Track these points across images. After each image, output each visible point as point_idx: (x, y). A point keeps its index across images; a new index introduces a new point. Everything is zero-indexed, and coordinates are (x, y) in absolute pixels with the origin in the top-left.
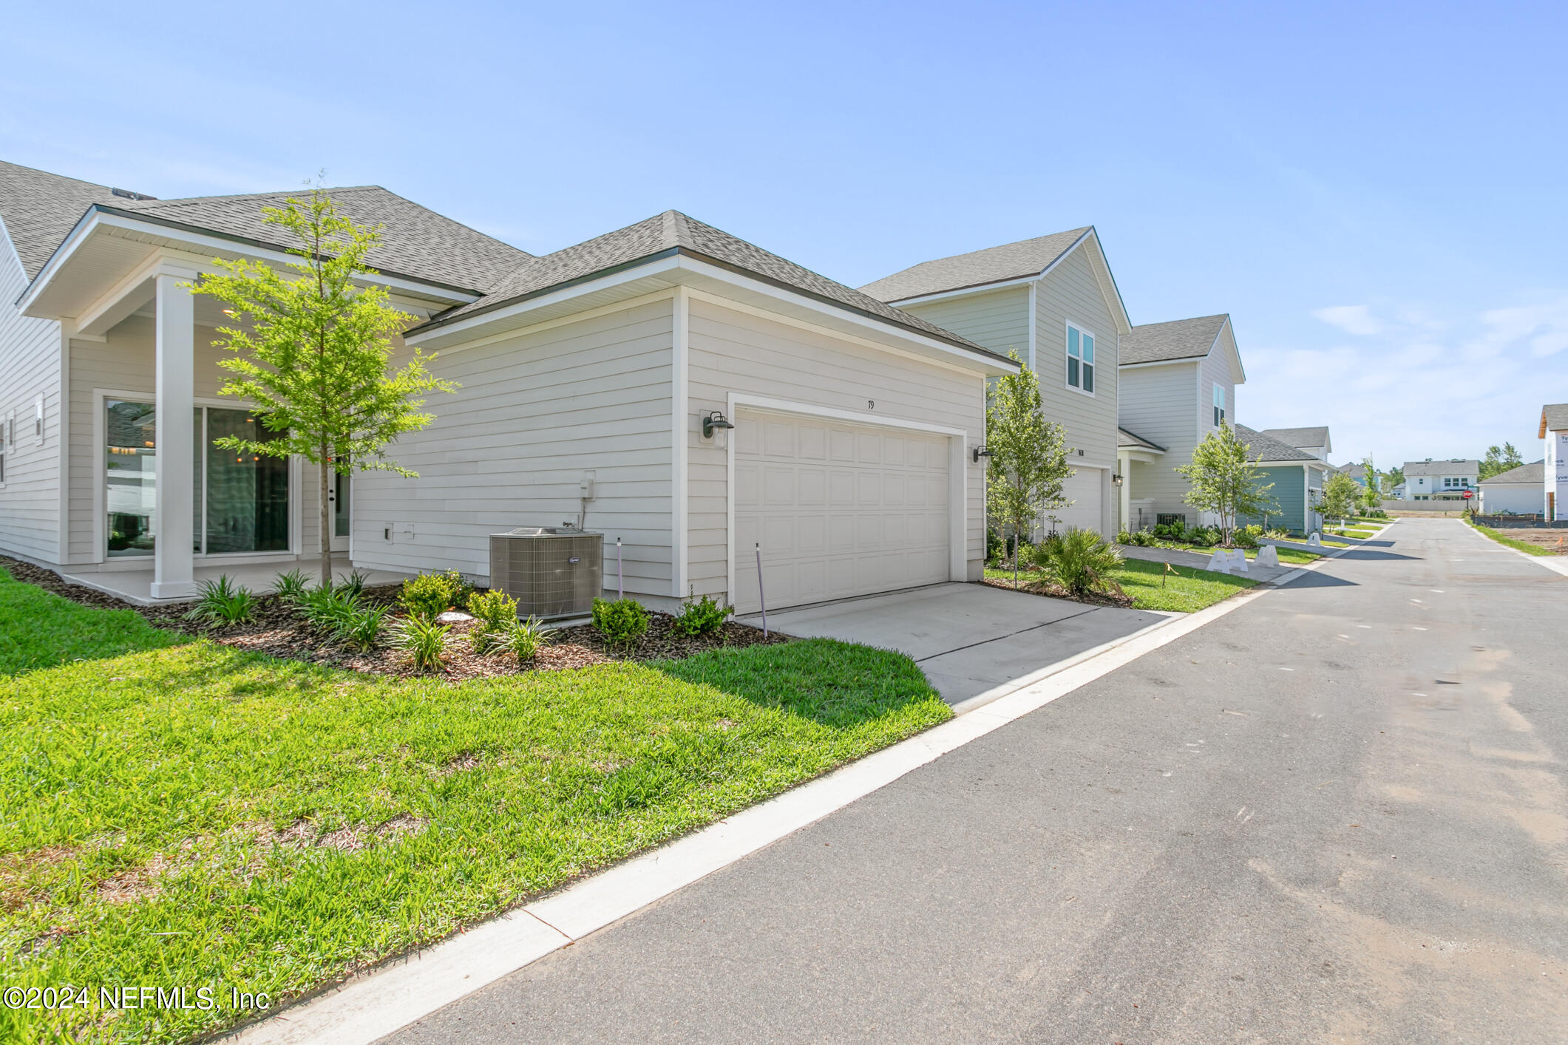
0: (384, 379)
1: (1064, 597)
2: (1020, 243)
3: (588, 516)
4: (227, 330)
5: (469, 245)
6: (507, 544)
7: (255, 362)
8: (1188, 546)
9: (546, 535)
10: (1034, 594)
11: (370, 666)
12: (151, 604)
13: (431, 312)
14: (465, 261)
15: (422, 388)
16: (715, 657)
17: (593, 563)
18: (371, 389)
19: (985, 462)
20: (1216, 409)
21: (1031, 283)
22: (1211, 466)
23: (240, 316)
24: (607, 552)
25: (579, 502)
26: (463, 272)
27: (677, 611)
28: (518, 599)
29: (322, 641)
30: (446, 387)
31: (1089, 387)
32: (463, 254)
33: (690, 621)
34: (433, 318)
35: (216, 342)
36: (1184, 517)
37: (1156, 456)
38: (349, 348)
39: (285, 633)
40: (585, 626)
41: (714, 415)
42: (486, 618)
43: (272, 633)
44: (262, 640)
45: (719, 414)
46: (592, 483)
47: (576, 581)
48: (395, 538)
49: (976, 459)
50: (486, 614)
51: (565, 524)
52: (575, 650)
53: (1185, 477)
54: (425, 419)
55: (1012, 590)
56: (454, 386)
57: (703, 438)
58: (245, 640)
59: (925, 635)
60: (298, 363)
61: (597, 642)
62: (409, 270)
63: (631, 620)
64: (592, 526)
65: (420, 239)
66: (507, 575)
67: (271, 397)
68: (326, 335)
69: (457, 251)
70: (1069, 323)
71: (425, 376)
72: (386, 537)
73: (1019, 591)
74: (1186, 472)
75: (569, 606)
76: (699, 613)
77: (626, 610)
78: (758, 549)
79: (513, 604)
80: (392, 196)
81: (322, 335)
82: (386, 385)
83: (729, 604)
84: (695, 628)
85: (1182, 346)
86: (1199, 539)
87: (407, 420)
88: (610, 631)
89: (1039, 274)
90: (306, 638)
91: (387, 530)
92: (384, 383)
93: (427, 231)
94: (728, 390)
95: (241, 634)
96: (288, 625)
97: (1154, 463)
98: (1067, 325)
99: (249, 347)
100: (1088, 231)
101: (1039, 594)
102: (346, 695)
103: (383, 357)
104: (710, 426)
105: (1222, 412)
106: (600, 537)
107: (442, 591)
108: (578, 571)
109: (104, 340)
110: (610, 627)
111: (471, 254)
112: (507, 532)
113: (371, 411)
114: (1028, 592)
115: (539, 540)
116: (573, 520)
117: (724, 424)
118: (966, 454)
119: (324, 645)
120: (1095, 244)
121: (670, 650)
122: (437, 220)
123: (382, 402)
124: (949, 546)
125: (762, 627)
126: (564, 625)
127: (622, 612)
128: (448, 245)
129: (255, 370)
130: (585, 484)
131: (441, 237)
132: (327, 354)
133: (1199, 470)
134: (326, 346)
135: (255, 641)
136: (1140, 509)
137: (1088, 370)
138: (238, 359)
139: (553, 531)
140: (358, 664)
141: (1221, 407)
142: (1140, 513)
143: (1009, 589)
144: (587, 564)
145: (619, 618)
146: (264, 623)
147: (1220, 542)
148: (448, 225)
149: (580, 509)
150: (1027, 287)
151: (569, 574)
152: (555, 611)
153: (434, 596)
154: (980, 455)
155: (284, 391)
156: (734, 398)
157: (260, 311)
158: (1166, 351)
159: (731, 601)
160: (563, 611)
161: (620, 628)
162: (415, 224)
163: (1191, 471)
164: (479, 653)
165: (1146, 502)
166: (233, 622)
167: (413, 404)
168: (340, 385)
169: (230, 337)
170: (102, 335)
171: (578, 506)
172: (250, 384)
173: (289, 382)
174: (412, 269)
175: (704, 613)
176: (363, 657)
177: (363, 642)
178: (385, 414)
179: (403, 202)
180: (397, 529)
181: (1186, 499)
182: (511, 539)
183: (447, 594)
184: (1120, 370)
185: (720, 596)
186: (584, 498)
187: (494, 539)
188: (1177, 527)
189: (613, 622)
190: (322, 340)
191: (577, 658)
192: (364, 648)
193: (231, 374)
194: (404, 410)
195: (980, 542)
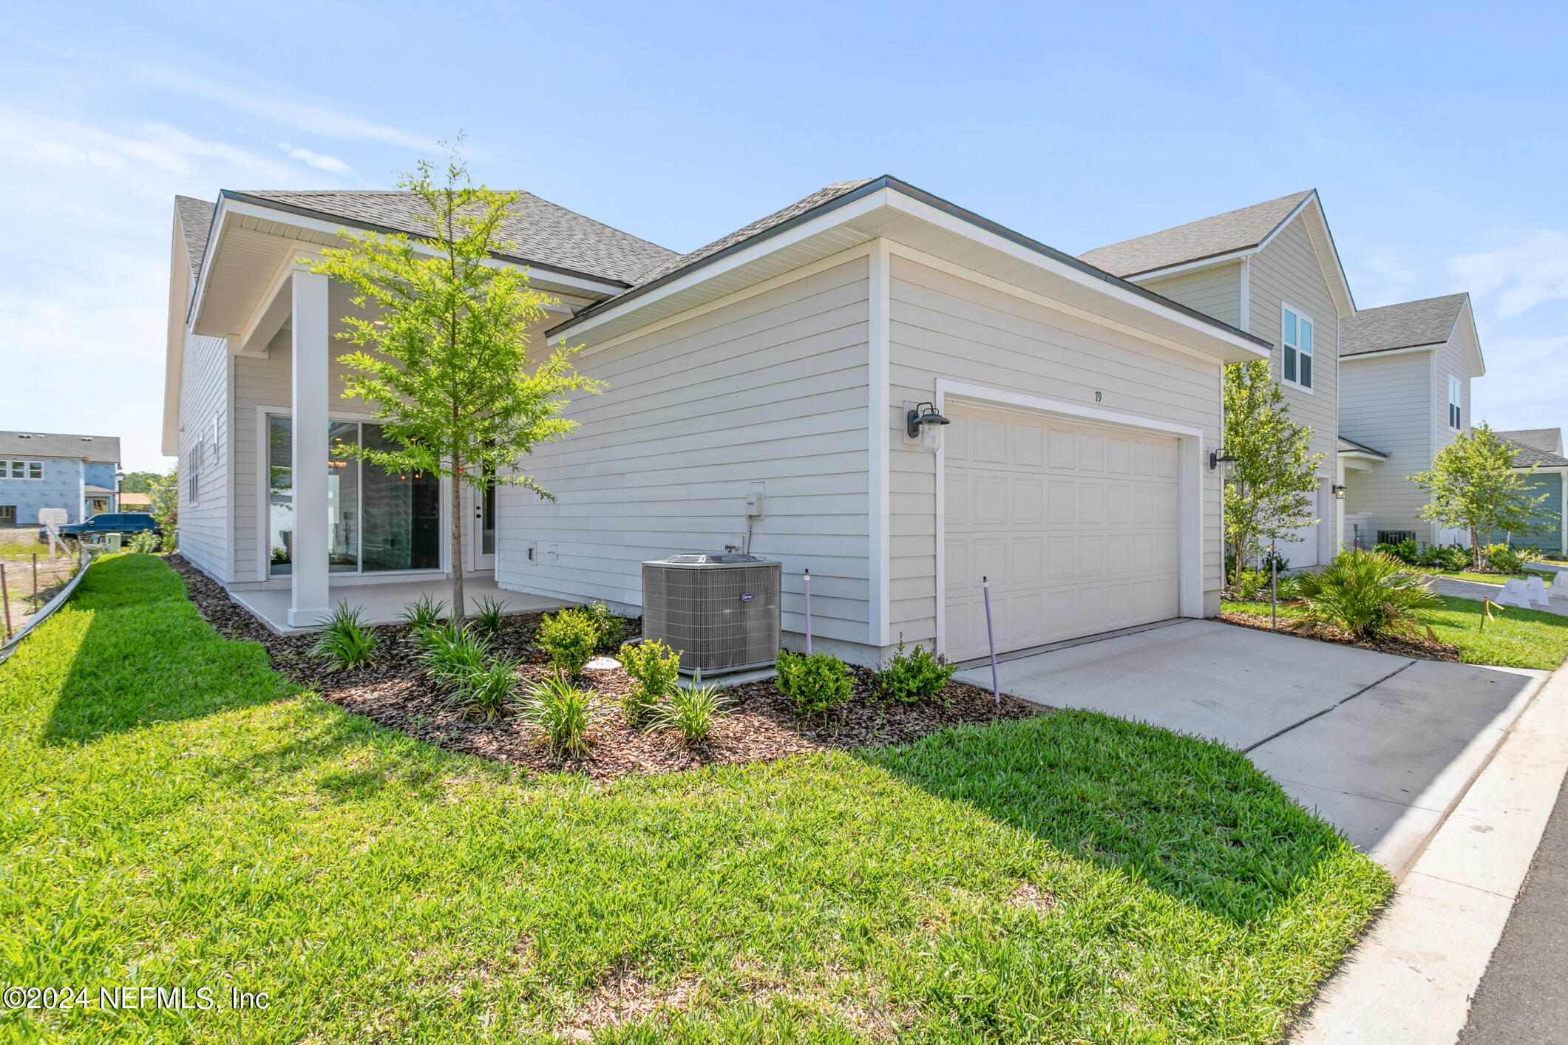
0: (523, 376)
1: (1349, 643)
2: (1218, 217)
3: (755, 538)
4: (353, 321)
5: (614, 242)
6: (664, 576)
7: (377, 356)
8: (1438, 570)
9: (712, 565)
10: (1303, 637)
11: (495, 745)
12: (285, 633)
13: (574, 307)
14: (610, 256)
15: (564, 387)
16: (950, 742)
17: (769, 600)
18: (508, 388)
19: (1224, 469)
20: (1452, 406)
21: (1244, 258)
22: (1460, 473)
23: (364, 301)
24: (786, 583)
25: (745, 521)
26: (609, 265)
27: (882, 664)
28: (681, 652)
29: (442, 701)
30: (592, 387)
31: (1306, 381)
32: (608, 249)
33: (901, 682)
34: (576, 315)
35: (340, 335)
36: (1414, 534)
37: (1375, 463)
38: (483, 338)
39: (403, 685)
40: (762, 682)
41: (922, 408)
42: (641, 678)
43: (389, 684)
44: (376, 694)
45: (929, 406)
46: (761, 497)
47: (750, 624)
48: (539, 558)
49: (1213, 466)
50: (642, 673)
51: (727, 547)
52: (757, 724)
53: (1421, 487)
54: (568, 424)
55: (1270, 630)
56: (600, 386)
57: (907, 439)
58: (357, 693)
59: (1214, 704)
60: (428, 359)
61: (782, 710)
62: (552, 261)
63: (831, 685)
64: (763, 550)
65: (564, 235)
66: (664, 615)
67: (397, 398)
68: (459, 324)
69: (601, 246)
70: (1285, 306)
71: (568, 373)
72: (530, 558)
73: (1281, 632)
74: (1423, 482)
75: (741, 656)
76: (914, 671)
77: (825, 671)
78: (986, 585)
79: (675, 659)
80: (537, 200)
81: (454, 324)
82: (526, 383)
83: (939, 654)
84: (909, 694)
85: (1408, 333)
86: (1439, 559)
87: (548, 423)
88: (803, 699)
89: (1256, 245)
90: (425, 694)
91: (530, 550)
92: (523, 381)
93: (570, 229)
94: (936, 375)
95: (355, 684)
96: (411, 672)
97: (1371, 471)
98: (1283, 308)
99: (375, 341)
100: (1309, 195)
101: (1312, 637)
102: (456, 801)
103: (519, 348)
104: (914, 423)
105: (1458, 409)
106: (777, 567)
107: (586, 635)
108: (751, 611)
109: (265, 356)
110: (802, 693)
111: (615, 250)
112: (663, 559)
113: (507, 413)
114: (1292, 634)
115: (704, 571)
116: (737, 543)
117: (935, 419)
118: (1202, 458)
119: (443, 707)
120: (1316, 211)
121: (883, 726)
122: (581, 220)
123: (519, 404)
124: (1179, 573)
125: (991, 688)
126: (735, 681)
127: (819, 674)
128: (592, 241)
129: (379, 366)
130: (753, 499)
131: (585, 234)
132: (460, 347)
133: (1441, 478)
134: (459, 338)
135: (368, 696)
136: (1356, 526)
137: (1306, 361)
138: (358, 353)
139: (717, 559)
140: (481, 740)
141: (1457, 404)
142: (1356, 530)
143: (1265, 629)
144: (763, 602)
145: (815, 682)
146: (384, 668)
147: (1469, 565)
148: (593, 225)
149: (745, 529)
150: (1238, 264)
151: (741, 616)
152: (723, 664)
153: (576, 642)
154: (1220, 460)
155: (409, 391)
156: (944, 386)
157: (387, 296)
158: (1388, 340)
159: (941, 649)
160: (733, 662)
161: (815, 694)
162: (559, 223)
163: (1431, 479)
164: (633, 726)
165: (1361, 517)
166: (351, 666)
167: (552, 406)
168: (472, 382)
169: (355, 328)
170: (264, 351)
171: (742, 526)
172: (377, 384)
173: (417, 381)
174: (555, 260)
175: (920, 670)
176: (489, 728)
177: (488, 706)
178: (523, 418)
179: (547, 204)
180: (541, 549)
181: (1423, 512)
182: (669, 570)
183: (591, 640)
184: (1341, 363)
185: (928, 642)
186: (751, 516)
187: (647, 568)
188: (1407, 547)
189: (807, 686)
190: (454, 330)
191: (761, 738)
192: (490, 715)
193: (352, 371)
194: (545, 413)
195: (1217, 569)
